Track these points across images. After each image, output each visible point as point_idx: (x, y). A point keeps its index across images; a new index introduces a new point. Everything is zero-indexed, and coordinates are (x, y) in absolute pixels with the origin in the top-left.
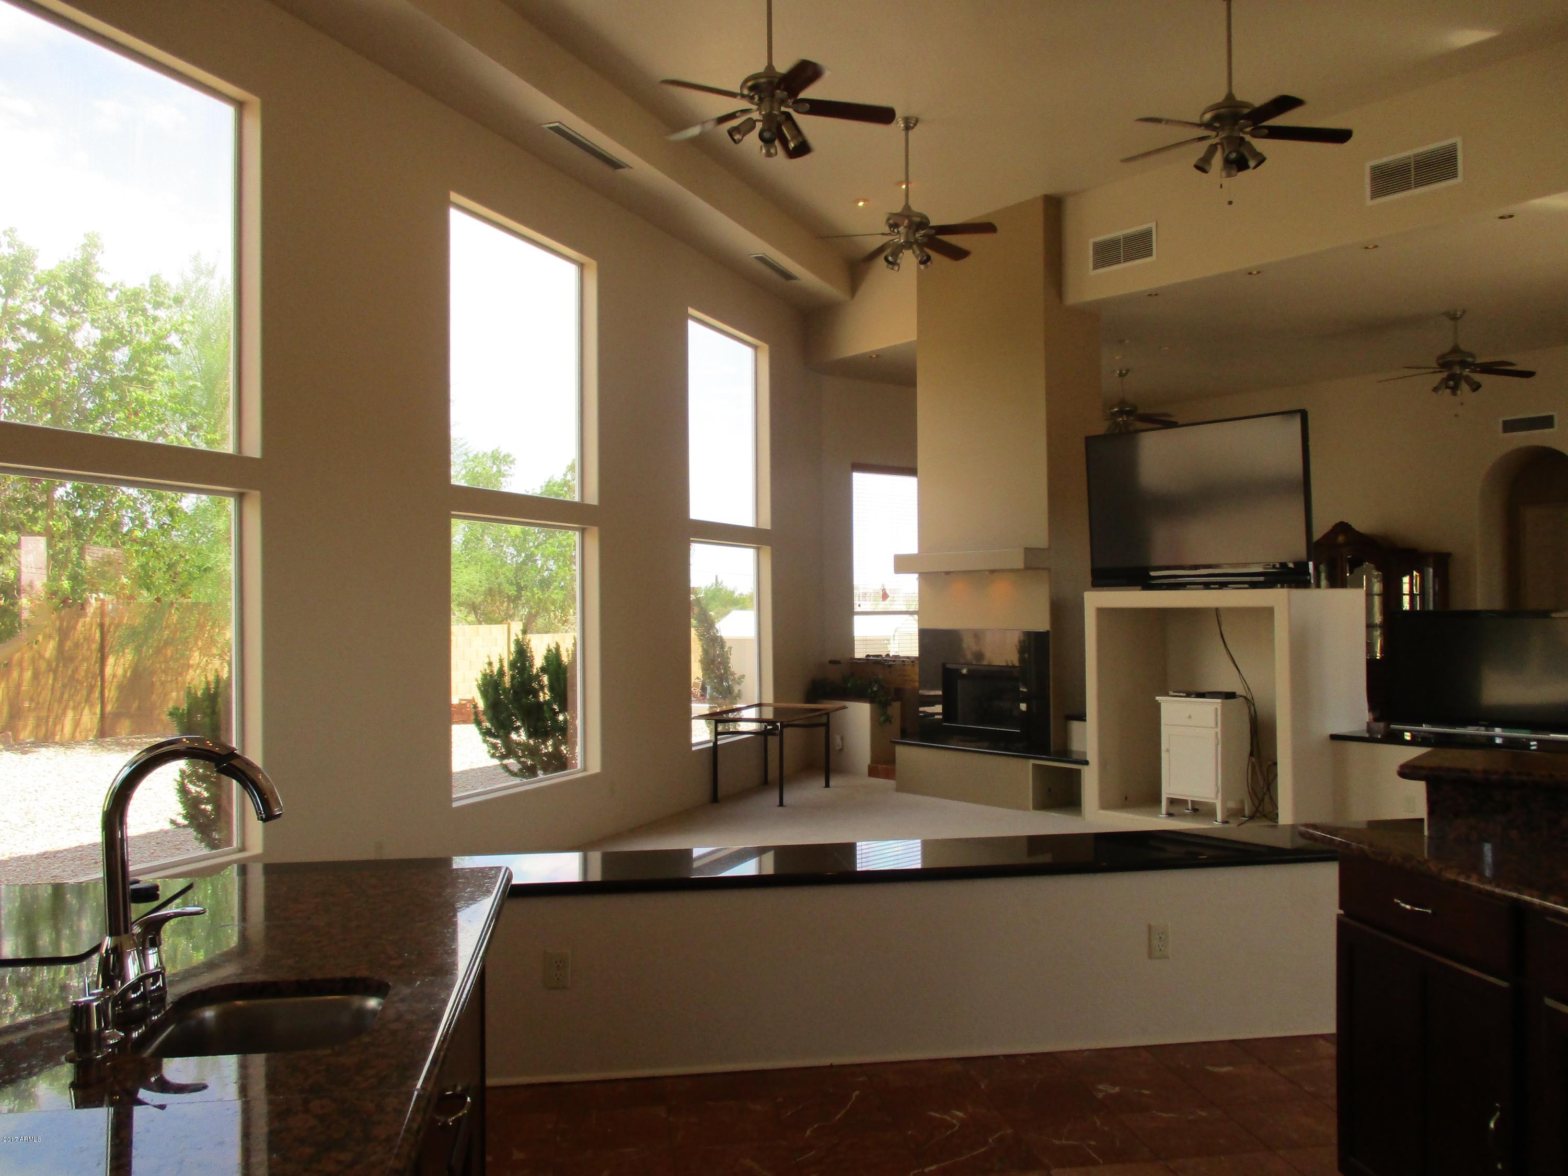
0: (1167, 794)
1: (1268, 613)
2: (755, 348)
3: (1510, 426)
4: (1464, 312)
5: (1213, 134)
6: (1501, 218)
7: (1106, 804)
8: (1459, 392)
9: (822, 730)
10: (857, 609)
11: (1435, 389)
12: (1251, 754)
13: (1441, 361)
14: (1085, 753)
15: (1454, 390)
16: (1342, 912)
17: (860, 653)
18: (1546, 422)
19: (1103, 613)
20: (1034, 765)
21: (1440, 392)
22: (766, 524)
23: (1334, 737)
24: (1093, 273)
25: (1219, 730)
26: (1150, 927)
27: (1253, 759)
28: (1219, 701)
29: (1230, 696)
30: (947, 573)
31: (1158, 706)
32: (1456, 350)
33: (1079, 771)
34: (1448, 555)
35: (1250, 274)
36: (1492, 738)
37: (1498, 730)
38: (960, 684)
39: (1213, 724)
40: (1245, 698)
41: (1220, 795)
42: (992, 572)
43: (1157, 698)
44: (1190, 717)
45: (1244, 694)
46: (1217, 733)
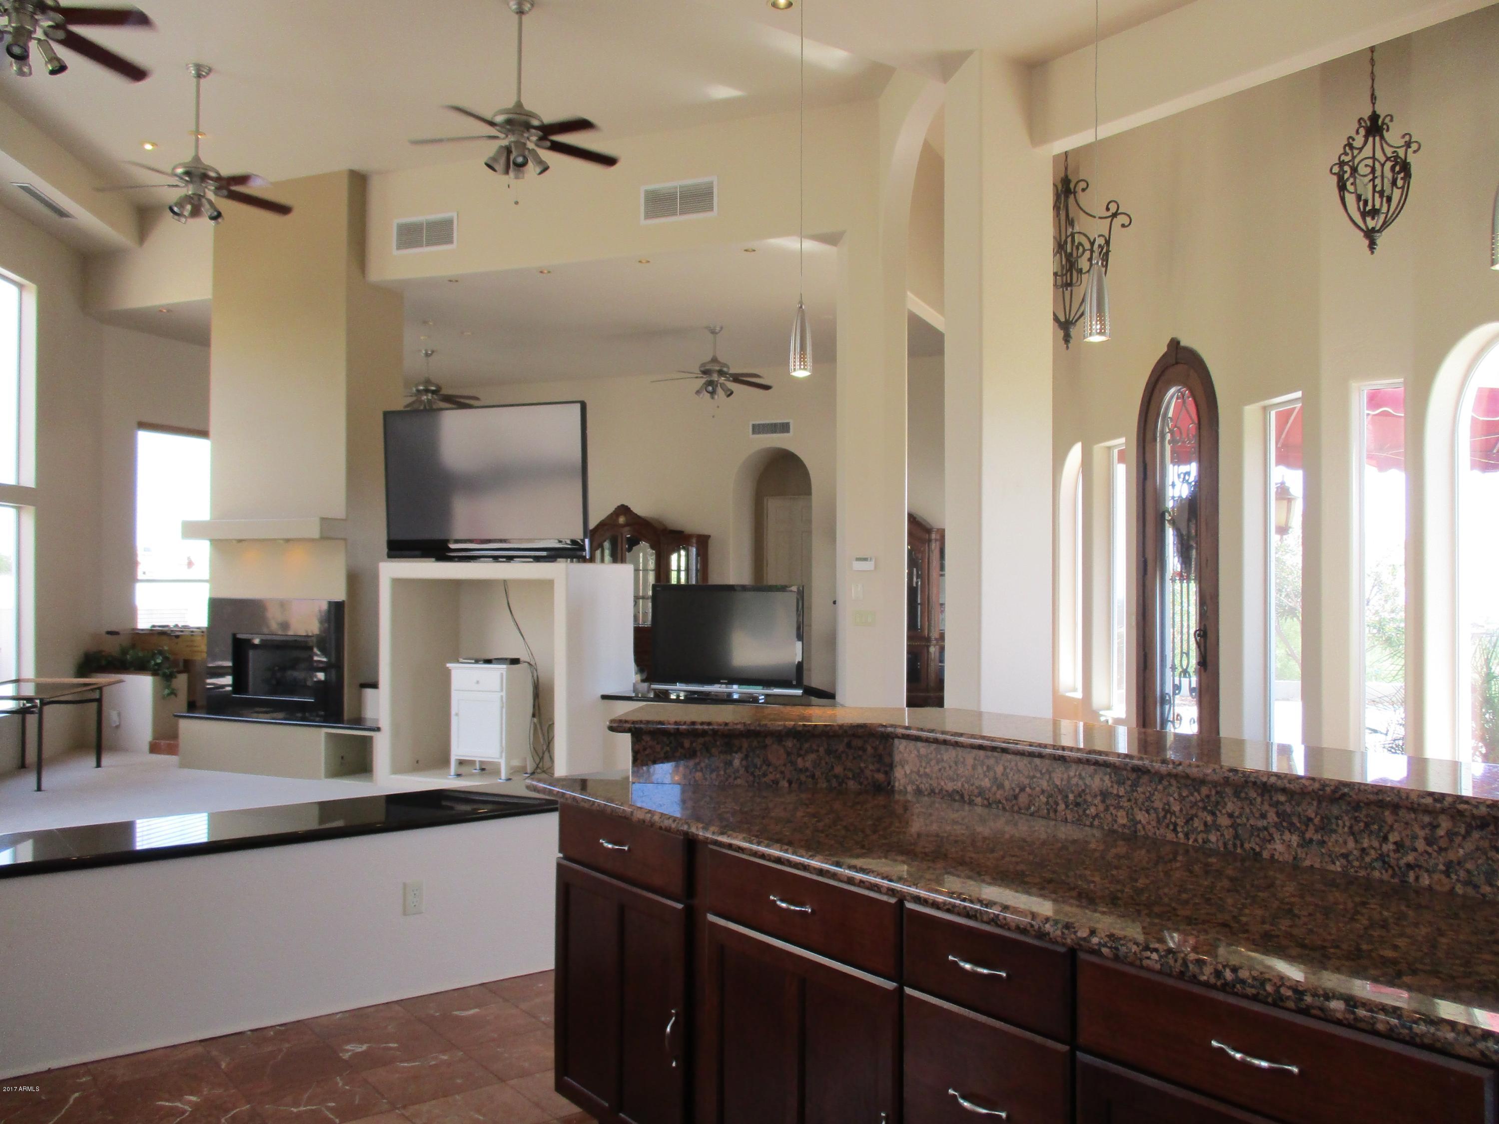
0: (457, 755)
1: (547, 585)
2: (21, 287)
3: (758, 429)
4: (721, 328)
5: (502, 136)
6: (746, 250)
7: (397, 769)
8: (716, 397)
9: (94, 705)
10: (140, 576)
11: (698, 392)
12: (534, 716)
13: (703, 369)
14: (377, 720)
15: (713, 393)
16: (561, 855)
17: (144, 623)
18: (784, 428)
19: (398, 583)
20: (328, 734)
21: (701, 395)
22: (29, 480)
23: (605, 697)
24: (395, 252)
25: (504, 694)
26: (405, 885)
27: (535, 720)
28: (504, 666)
29: (515, 661)
30: (240, 541)
31: (447, 674)
32: (714, 360)
33: (371, 738)
34: (708, 537)
35: (541, 272)
36: (730, 694)
37: (735, 687)
38: (251, 654)
39: (498, 688)
40: (529, 663)
41: (504, 755)
42: (288, 541)
43: (448, 665)
44: (478, 682)
45: (529, 661)
46: (502, 697)
